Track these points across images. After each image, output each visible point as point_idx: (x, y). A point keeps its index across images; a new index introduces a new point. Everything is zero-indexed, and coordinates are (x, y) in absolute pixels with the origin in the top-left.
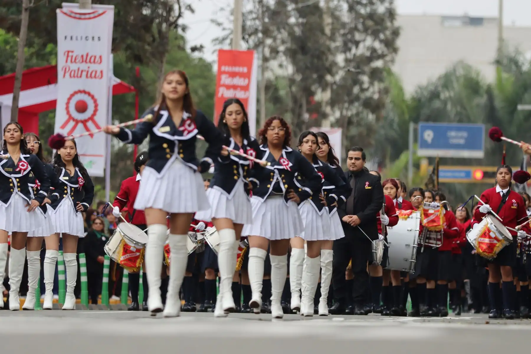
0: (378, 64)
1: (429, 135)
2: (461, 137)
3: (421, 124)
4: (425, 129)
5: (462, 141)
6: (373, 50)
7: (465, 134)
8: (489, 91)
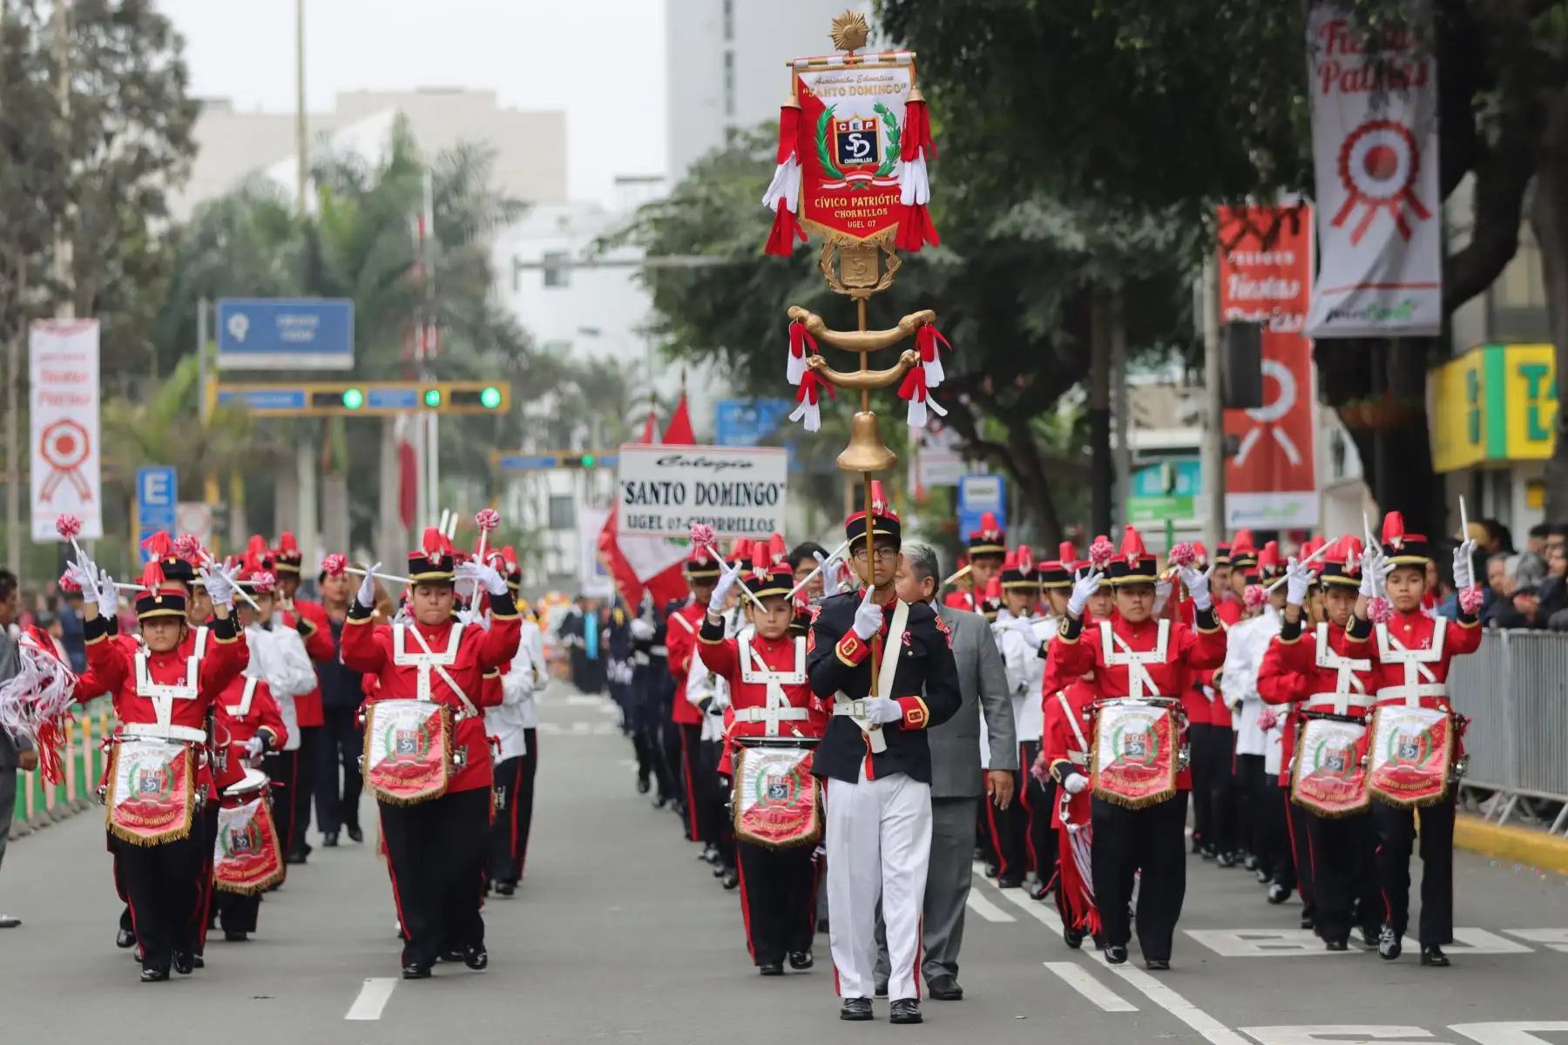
0: (155, 179)
1: (238, 325)
2: (306, 328)
3: (221, 304)
4: (230, 311)
5: (307, 336)
6: (143, 151)
7: (313, 321)
8: (308, 229)
